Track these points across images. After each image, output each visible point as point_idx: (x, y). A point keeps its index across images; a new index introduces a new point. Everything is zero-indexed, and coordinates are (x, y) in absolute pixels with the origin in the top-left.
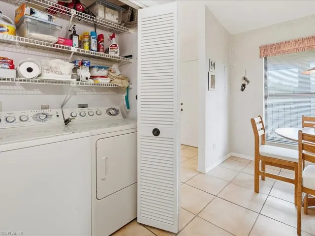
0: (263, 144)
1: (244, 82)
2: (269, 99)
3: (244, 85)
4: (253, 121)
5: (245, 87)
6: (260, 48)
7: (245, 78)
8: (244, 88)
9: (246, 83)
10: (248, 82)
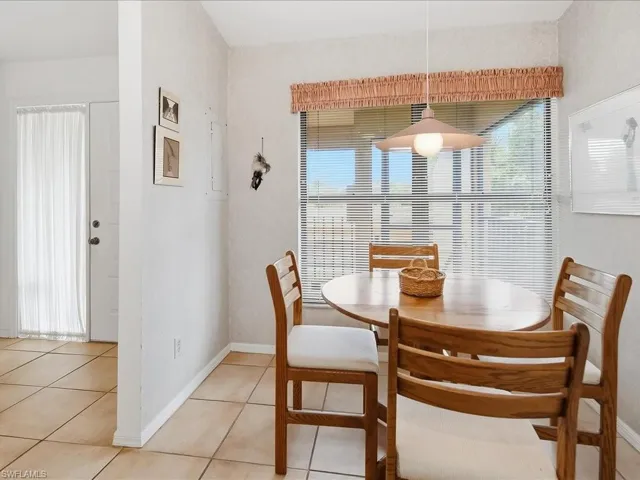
0: (297, 322)
1: (258, 167)
2: (310, 207)
3: (258, 175)
4: (271, 271)
5: (260, 180)
6: (292, 88)
7: (260, 159)
8: (260, 182)
9: (264, 170)
10: (267, 167)
